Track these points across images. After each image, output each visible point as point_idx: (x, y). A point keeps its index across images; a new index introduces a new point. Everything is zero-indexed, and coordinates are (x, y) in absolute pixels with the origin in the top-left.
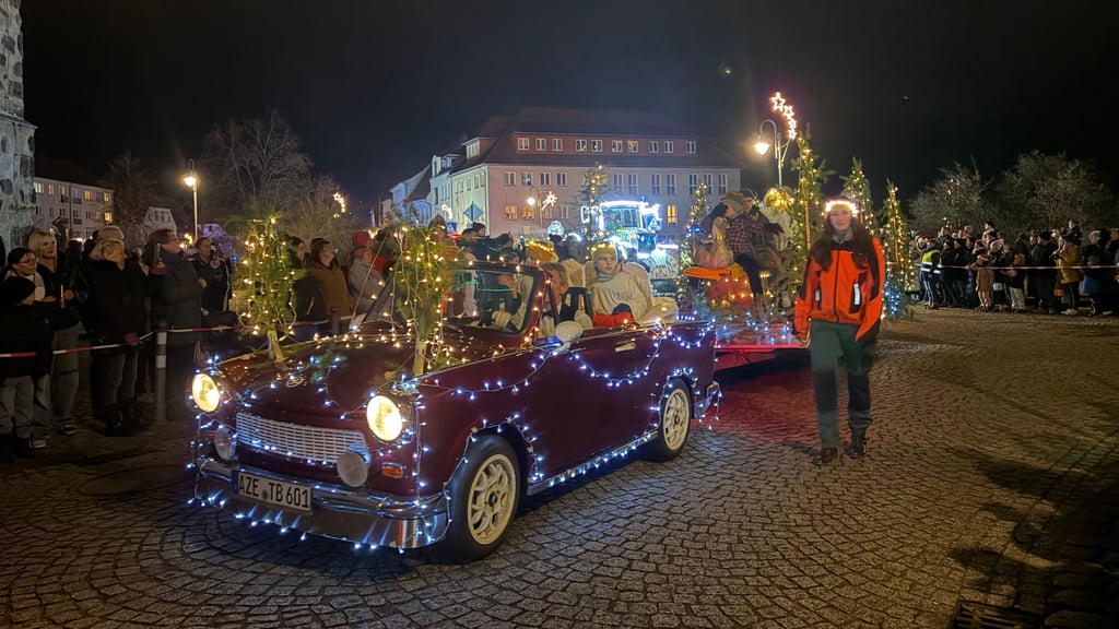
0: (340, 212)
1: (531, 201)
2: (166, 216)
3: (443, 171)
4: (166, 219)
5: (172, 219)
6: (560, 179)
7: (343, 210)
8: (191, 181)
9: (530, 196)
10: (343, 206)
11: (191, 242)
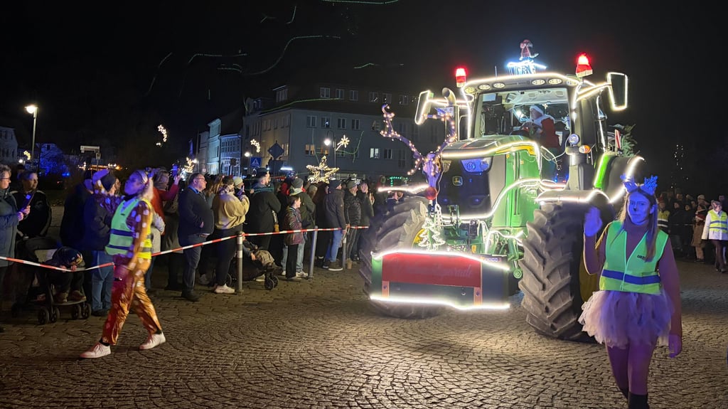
0: (162, 141)
1: (327, 142)
2: (9, 135)
3: (256, 110)
4: (9, 137)
5: (14, 137)
6: (355, 125)
7: (165, 140)
8: (32, 109)
9: (327, 137)
10: (165, 136)
11: (29, 159)
